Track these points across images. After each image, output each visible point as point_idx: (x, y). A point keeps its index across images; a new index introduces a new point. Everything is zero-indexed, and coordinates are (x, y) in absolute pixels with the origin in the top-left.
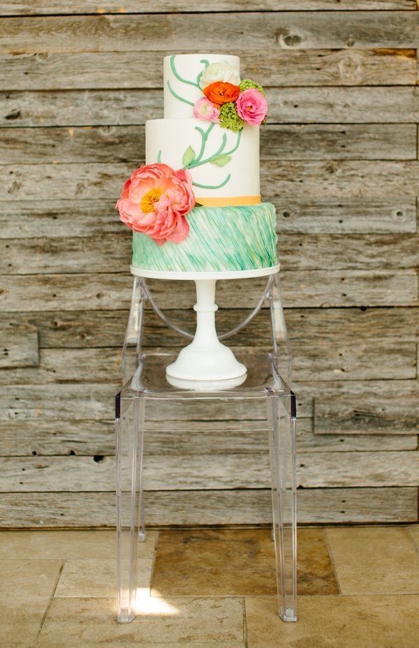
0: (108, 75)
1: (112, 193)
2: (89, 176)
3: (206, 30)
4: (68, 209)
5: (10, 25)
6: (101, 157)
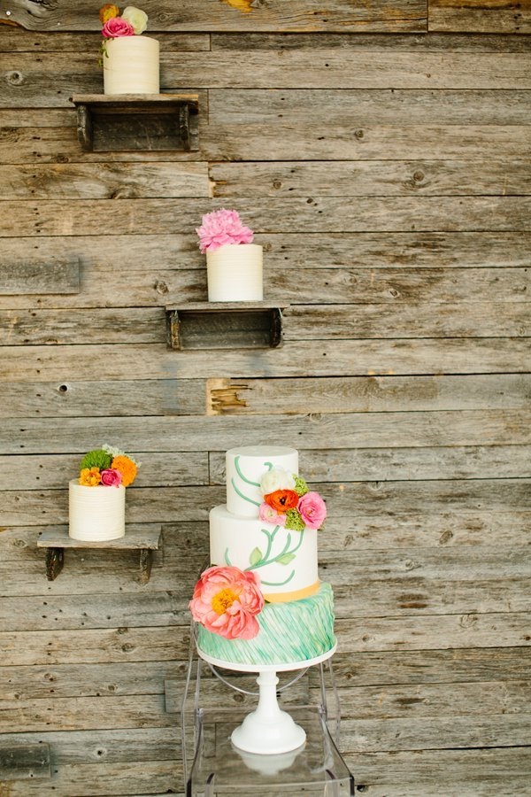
0: (379, 434)
1: (378, 544)
2: (358, 528)
3: (468, 390)
4: (338, 559)
5: (284, 386)
6: (369, 511)
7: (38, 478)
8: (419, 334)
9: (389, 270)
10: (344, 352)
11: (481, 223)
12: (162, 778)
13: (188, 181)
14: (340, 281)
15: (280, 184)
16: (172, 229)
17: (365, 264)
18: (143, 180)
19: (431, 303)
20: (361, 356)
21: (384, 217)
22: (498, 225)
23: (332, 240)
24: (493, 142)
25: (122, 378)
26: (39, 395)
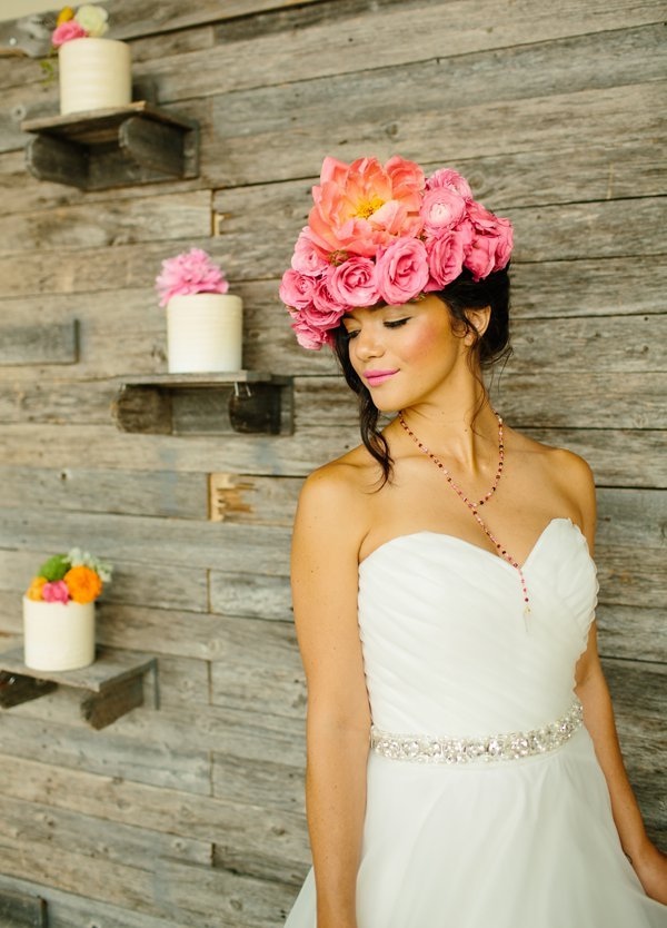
13: (188, 217)
18: (142, 220)
22: (600, 248)
24: (591, 116)
25: (119, 466)
26: (42, 482)
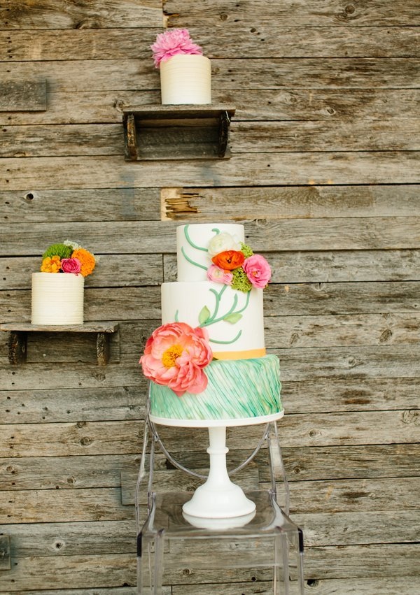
0: (320, 238)
1: (322, 342)
2: (303, 327)
3: (402, 199)
4: (285, 356)
5: (232, 195)
6: (313, 310)
7: (5, 279)
8: (355, 148)
9: (326, 91)
10: (286, 163)
11: (407, 50)
12: (118, 571)
13: (145, 13)
14: (281, 100)
15: (226, 17)
16: (130, 54)
17: (304, 86)
18: (105, 13)
19: (365, 120)
20: (302, 167)
21: (320, 44)
23: (273, 64)
25: (83, 186)
26: (7, 203)
